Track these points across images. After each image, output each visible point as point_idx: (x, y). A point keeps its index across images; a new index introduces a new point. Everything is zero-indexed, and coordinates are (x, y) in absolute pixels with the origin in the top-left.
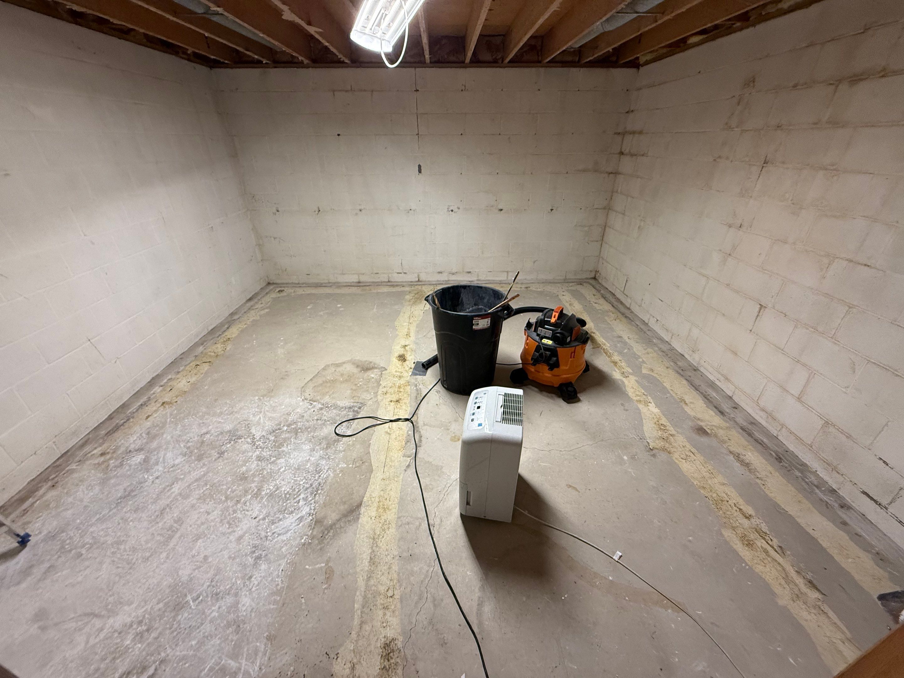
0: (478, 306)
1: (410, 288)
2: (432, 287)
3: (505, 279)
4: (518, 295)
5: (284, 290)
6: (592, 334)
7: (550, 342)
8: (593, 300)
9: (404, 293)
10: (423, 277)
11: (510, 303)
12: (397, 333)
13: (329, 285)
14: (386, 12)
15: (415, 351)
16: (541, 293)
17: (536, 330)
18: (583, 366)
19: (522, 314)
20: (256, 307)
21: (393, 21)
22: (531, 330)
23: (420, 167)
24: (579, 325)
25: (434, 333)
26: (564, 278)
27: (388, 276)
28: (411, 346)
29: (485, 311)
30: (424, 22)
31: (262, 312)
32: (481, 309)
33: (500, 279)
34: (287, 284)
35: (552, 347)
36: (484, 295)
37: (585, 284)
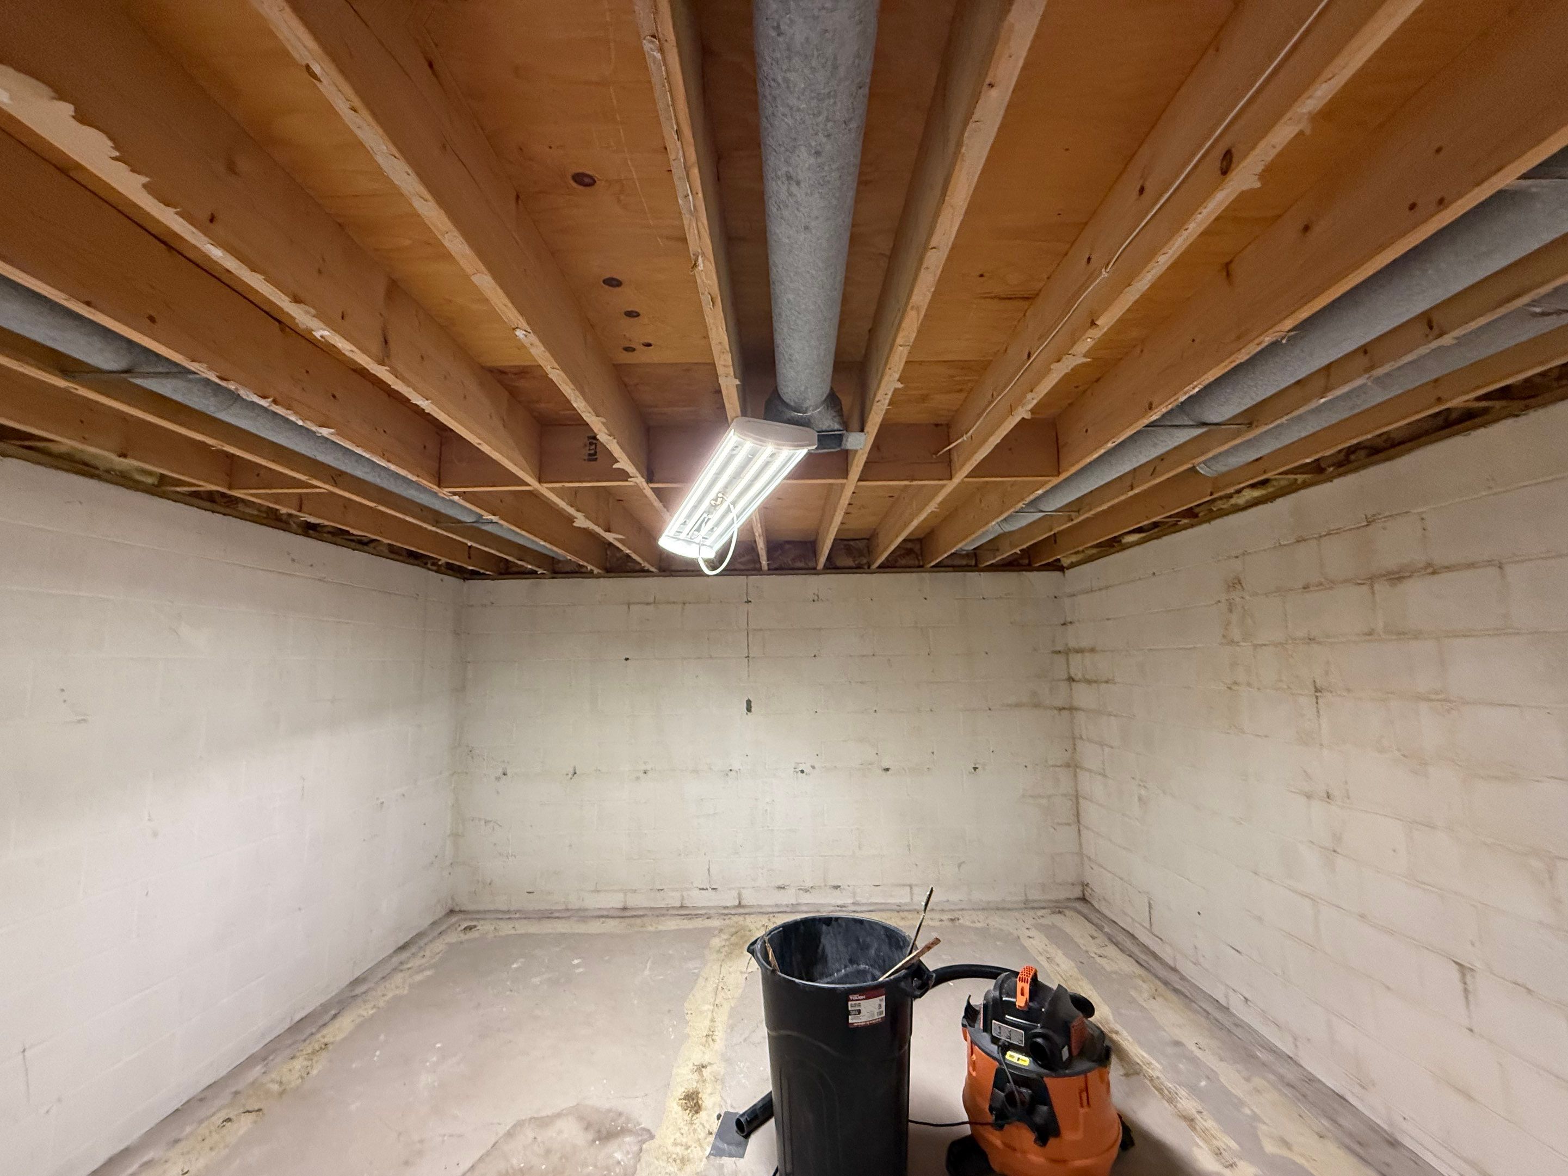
0: (858, 964)
1: (722, 921)
2: (764, 920)
3: (908, 900)
4: (937, 941)
5: (475, 926)
6: (1114, 1037)
7: (1024, 1061)
8: (1093, 949)
9: (709, 932)
10: (750, 898)
11: (923, 959)
12: (687, 1030)
13: (568, 914)
14: (710, 516)
15: (723, 1083)
16: (984, 933)
17: (987, 1028)
18: (1116, 1133)
19: (951, 983)
20: (409, 966)
21: (717, 525)
22: (976, 1026)
23: (749, 703)
24: (1081, 1014)
25: (762, 1033)
26: (1023, 898)
27: (683, 896)
28: (715, 1066)
29: (874, 978)
30: (759, 525)
31: (419, 977)
32: (864, 972)
33: (897, 901)
34: (485, 912)
35: (1035, 1076)
36: (868, 939)
37: (1067, 912)
